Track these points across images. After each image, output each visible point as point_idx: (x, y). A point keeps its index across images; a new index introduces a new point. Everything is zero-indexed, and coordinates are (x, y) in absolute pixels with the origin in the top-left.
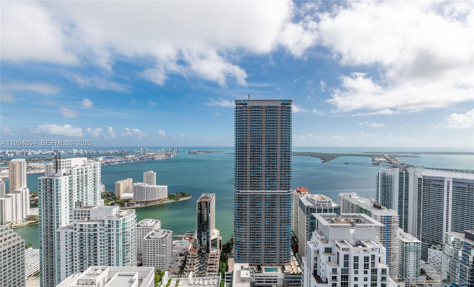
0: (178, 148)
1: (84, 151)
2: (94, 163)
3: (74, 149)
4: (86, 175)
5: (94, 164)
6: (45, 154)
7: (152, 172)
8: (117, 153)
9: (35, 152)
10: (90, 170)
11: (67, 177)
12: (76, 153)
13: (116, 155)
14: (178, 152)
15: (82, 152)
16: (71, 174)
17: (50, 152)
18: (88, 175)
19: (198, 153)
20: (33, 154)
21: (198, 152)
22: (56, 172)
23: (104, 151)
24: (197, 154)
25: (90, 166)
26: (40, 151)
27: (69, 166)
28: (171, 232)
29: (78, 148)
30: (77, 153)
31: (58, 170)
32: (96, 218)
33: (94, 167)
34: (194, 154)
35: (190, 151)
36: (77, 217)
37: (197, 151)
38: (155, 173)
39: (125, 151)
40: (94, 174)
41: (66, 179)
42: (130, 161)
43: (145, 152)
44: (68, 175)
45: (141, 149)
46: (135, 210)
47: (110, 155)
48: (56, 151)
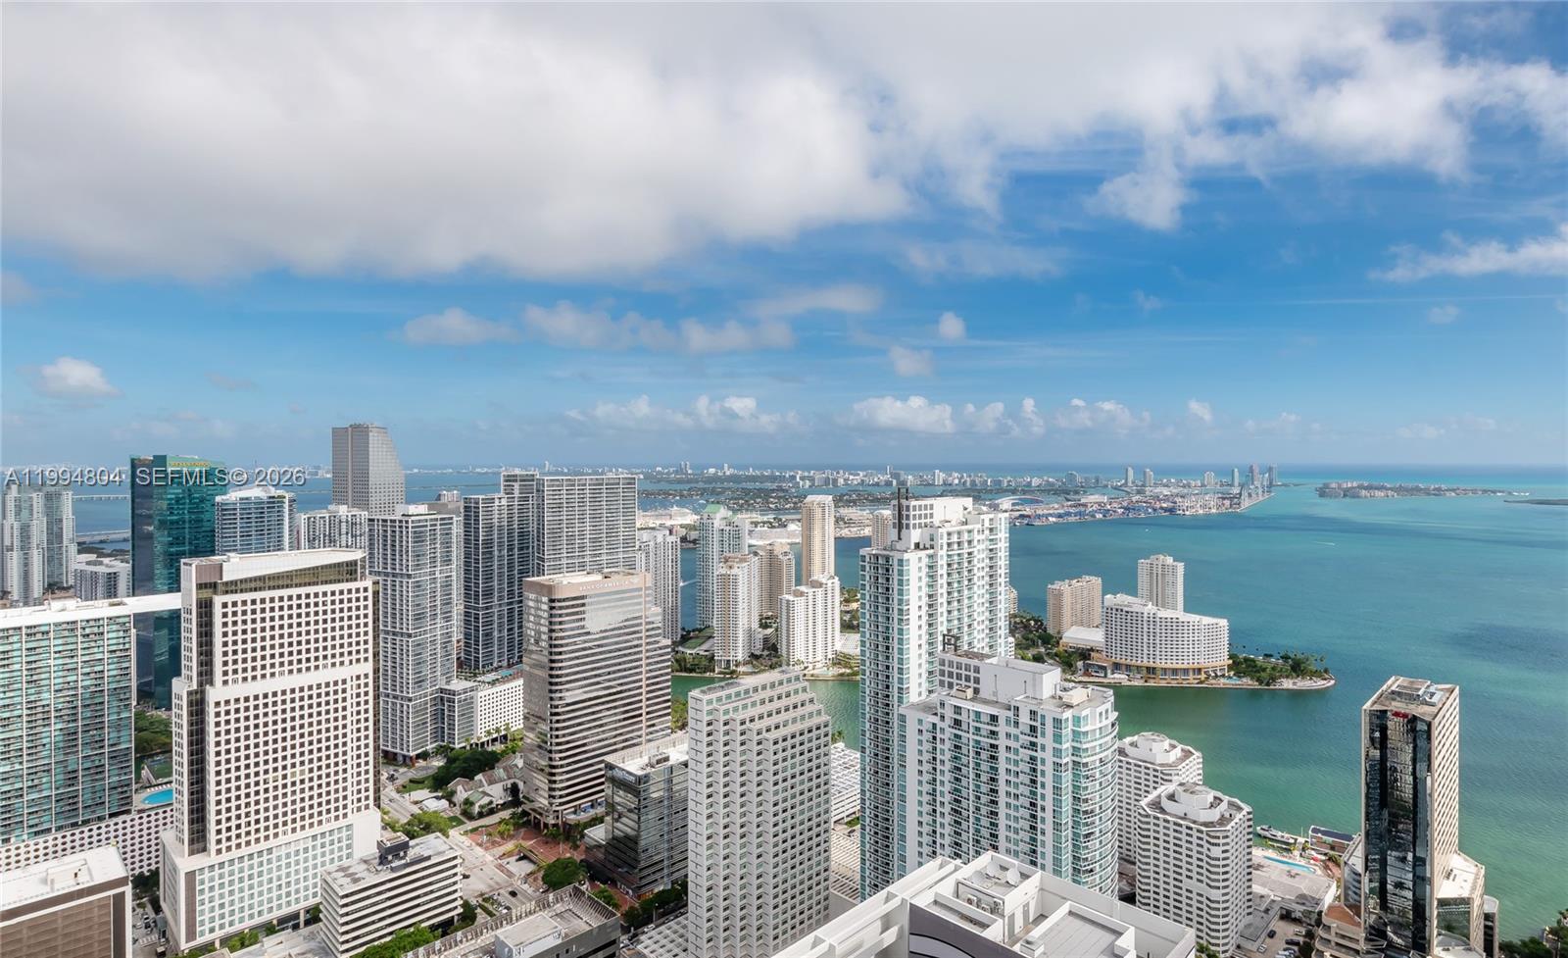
0: (1270, 470)
1: (962, 477)
2: (991, 516)
3: (937, 471)
4: (969, 554)
5: (991, 520)
6: (873, 485)
7: (1170, 560)
8: (1052, 484)
9: (851, 477)
10: (982, 537)
11: (923, 554)
12: (941, 482)
13: (1049, 491)
14: (1271, 485)
15: (956, 481)
16: (932, 547)
17: (883, 478)
18: (976, 553)
19: (1364, 493)
20: (847, 484)
21: (1366, 488)
22: (900, 539)
23: (1015, 478)
24: (1358, 497)
25: (980, 526)
26: (861, 474)
27: (928, 520)
28: (1247, 808)
29: (947, 469)
30: (945, 484)
31: (904, 531)
32: (995, 694)
33: (991, 530)
34: (1345, 496)
35: (1326, 486)
36: (946, 679)
37: (1361, 487)
38: (1180, 567)
39: (1079, 479)
40: (991, 550)
41: (920, 559)
42: (1094, 516)
43: (1143, 486)
44: (925, 548)
45: (1131, 472)
46: (1111, 692)
47: (1033, 491)
48: (896, 476)
